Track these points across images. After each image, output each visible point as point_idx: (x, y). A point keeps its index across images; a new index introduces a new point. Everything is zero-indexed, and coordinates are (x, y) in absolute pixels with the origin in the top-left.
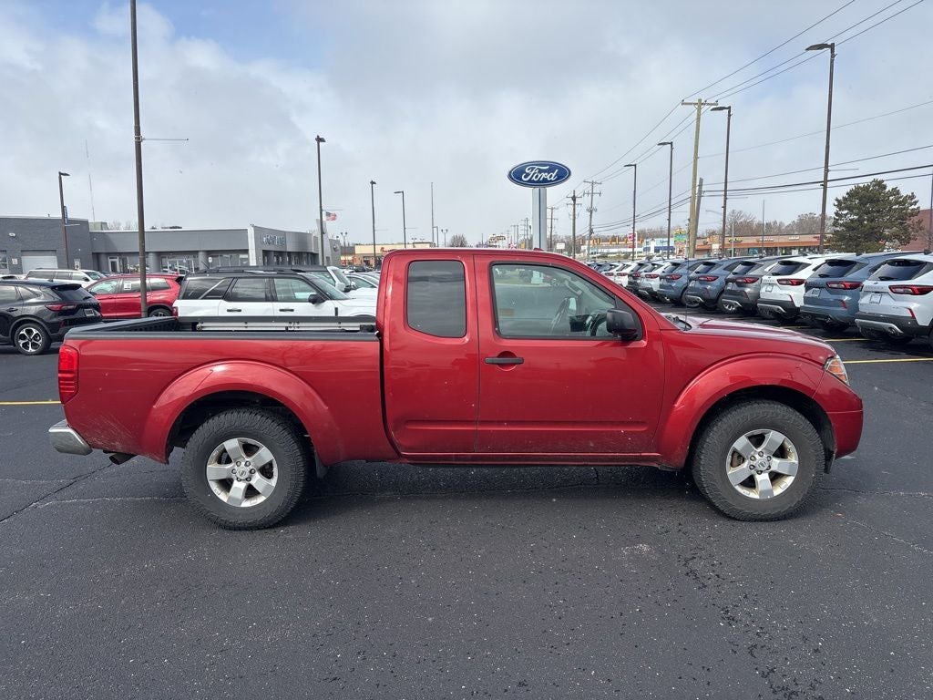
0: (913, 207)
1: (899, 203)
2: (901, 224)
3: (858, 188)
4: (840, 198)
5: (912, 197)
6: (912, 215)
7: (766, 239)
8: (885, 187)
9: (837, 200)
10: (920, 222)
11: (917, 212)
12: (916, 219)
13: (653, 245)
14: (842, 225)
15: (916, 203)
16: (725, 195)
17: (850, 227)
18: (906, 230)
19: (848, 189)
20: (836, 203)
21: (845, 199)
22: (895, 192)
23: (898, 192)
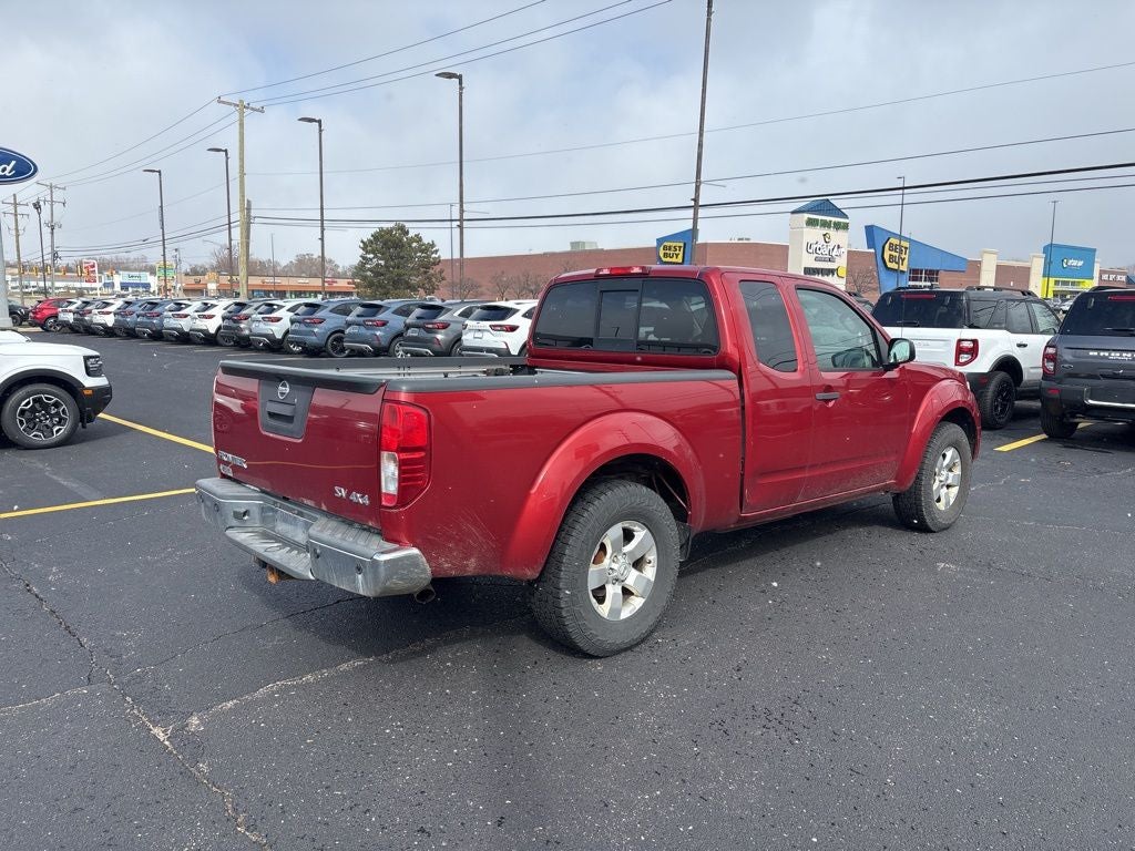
0: (434, 255)
1: (422, 251)
2: (426, 272)
3: (381, 230)
4: (365, 240)
5: (433, 245)
6: (434, 264)
7: (278, 280)
8: (407, 233)
9: (362, 242)
10: (441, 272)
11: (438, 262)
12: (438, 268)
13: (118, 279)
14: (370, 270)
15: (437, 251)
16: (322, 226)
17: (377, 272)
18: (429, 279)
19: (373, 231)
20: (362, 245)
21: (370, 241)
22: (418, 239)
23: (420, 239)
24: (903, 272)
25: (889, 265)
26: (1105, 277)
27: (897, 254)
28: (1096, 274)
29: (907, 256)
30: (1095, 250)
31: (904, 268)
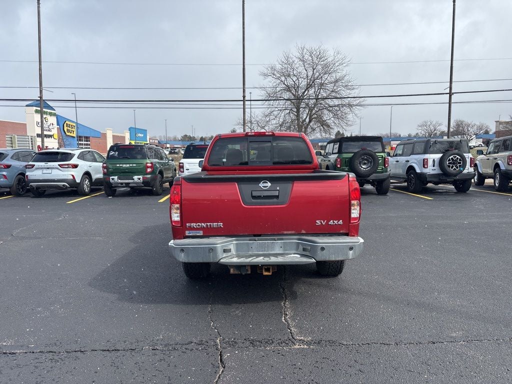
24: (74, 137)
25: (68, 134)
26: (151, 141)
27: (71, 129)
28: (148, 140)
29: (75, 130)
30: (146, 130)
31: (75, 135)
